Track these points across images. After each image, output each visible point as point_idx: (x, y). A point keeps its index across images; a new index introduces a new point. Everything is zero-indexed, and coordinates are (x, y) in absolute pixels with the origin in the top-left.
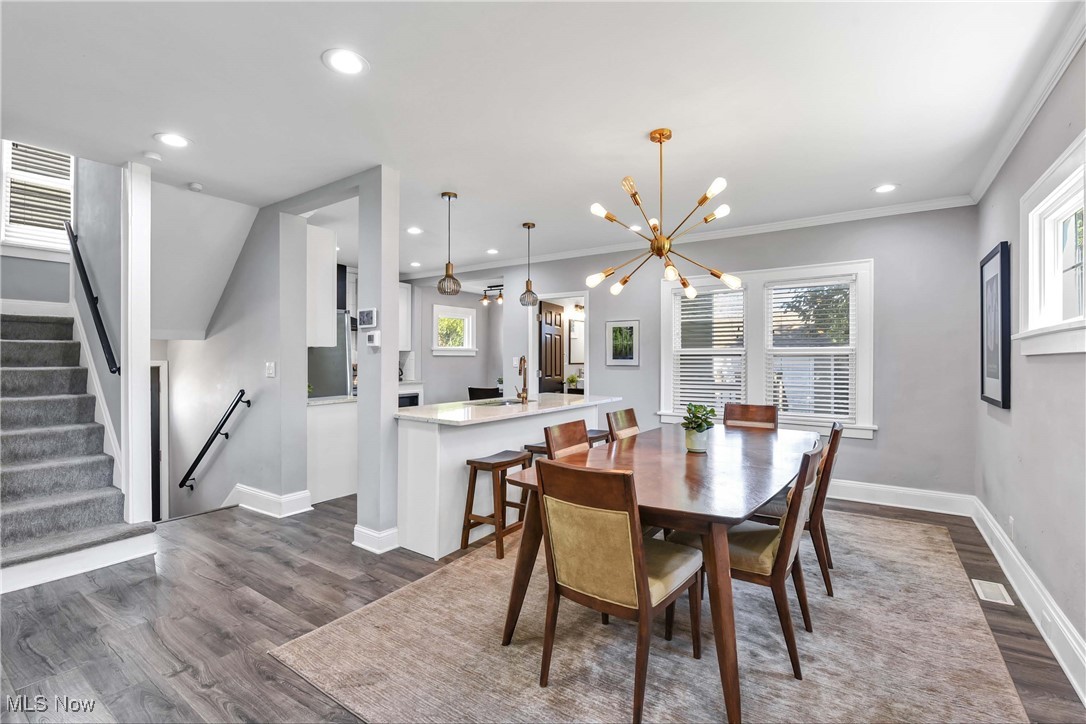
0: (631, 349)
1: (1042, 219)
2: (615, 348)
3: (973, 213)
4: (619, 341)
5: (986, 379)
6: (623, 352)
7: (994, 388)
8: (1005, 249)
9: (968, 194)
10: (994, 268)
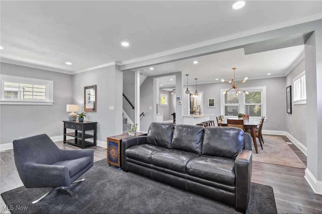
0: (213, 104)
1: (296, 83)
2: (210, 104)
3: (285, 78)
4: (211, 102)
5: (288, 109)
6: (212, 104)
7: (289, 111)
8: (290, 87)
9: (284, 75)
10: (289, 89)
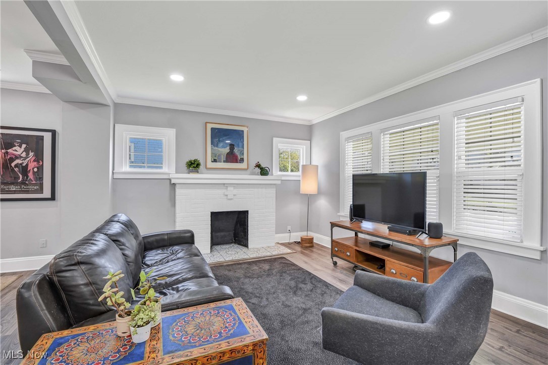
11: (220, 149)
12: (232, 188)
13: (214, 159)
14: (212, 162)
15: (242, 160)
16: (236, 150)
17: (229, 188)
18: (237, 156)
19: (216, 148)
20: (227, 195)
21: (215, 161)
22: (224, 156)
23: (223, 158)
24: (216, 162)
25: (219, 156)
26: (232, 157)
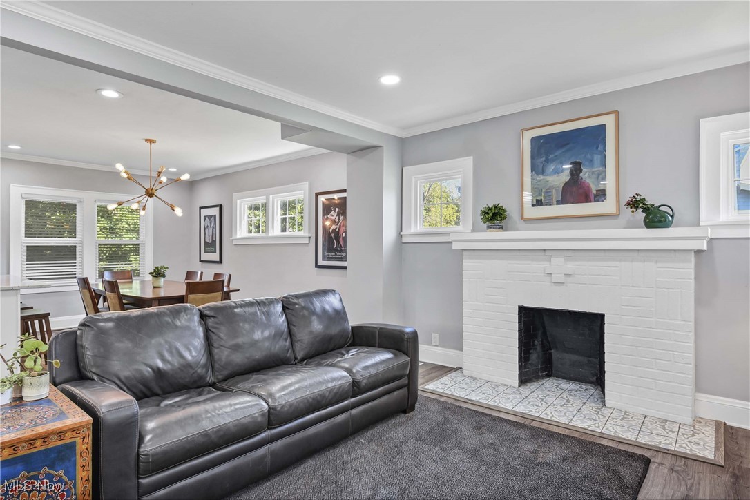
11: (550, 179)
12: (562, 260)
13: (537, 200)
14: (533, 205)
15: (601, 195)
16: (585, 174)
17: (553, 259)
18: (588, 187)
19: (541, 177)
20: (550, 274)
21: (538, 203)
22: (557, 191)
23: (556, 196)
24: (541, 205)
25: (546, 192)
26: (576, 191)
